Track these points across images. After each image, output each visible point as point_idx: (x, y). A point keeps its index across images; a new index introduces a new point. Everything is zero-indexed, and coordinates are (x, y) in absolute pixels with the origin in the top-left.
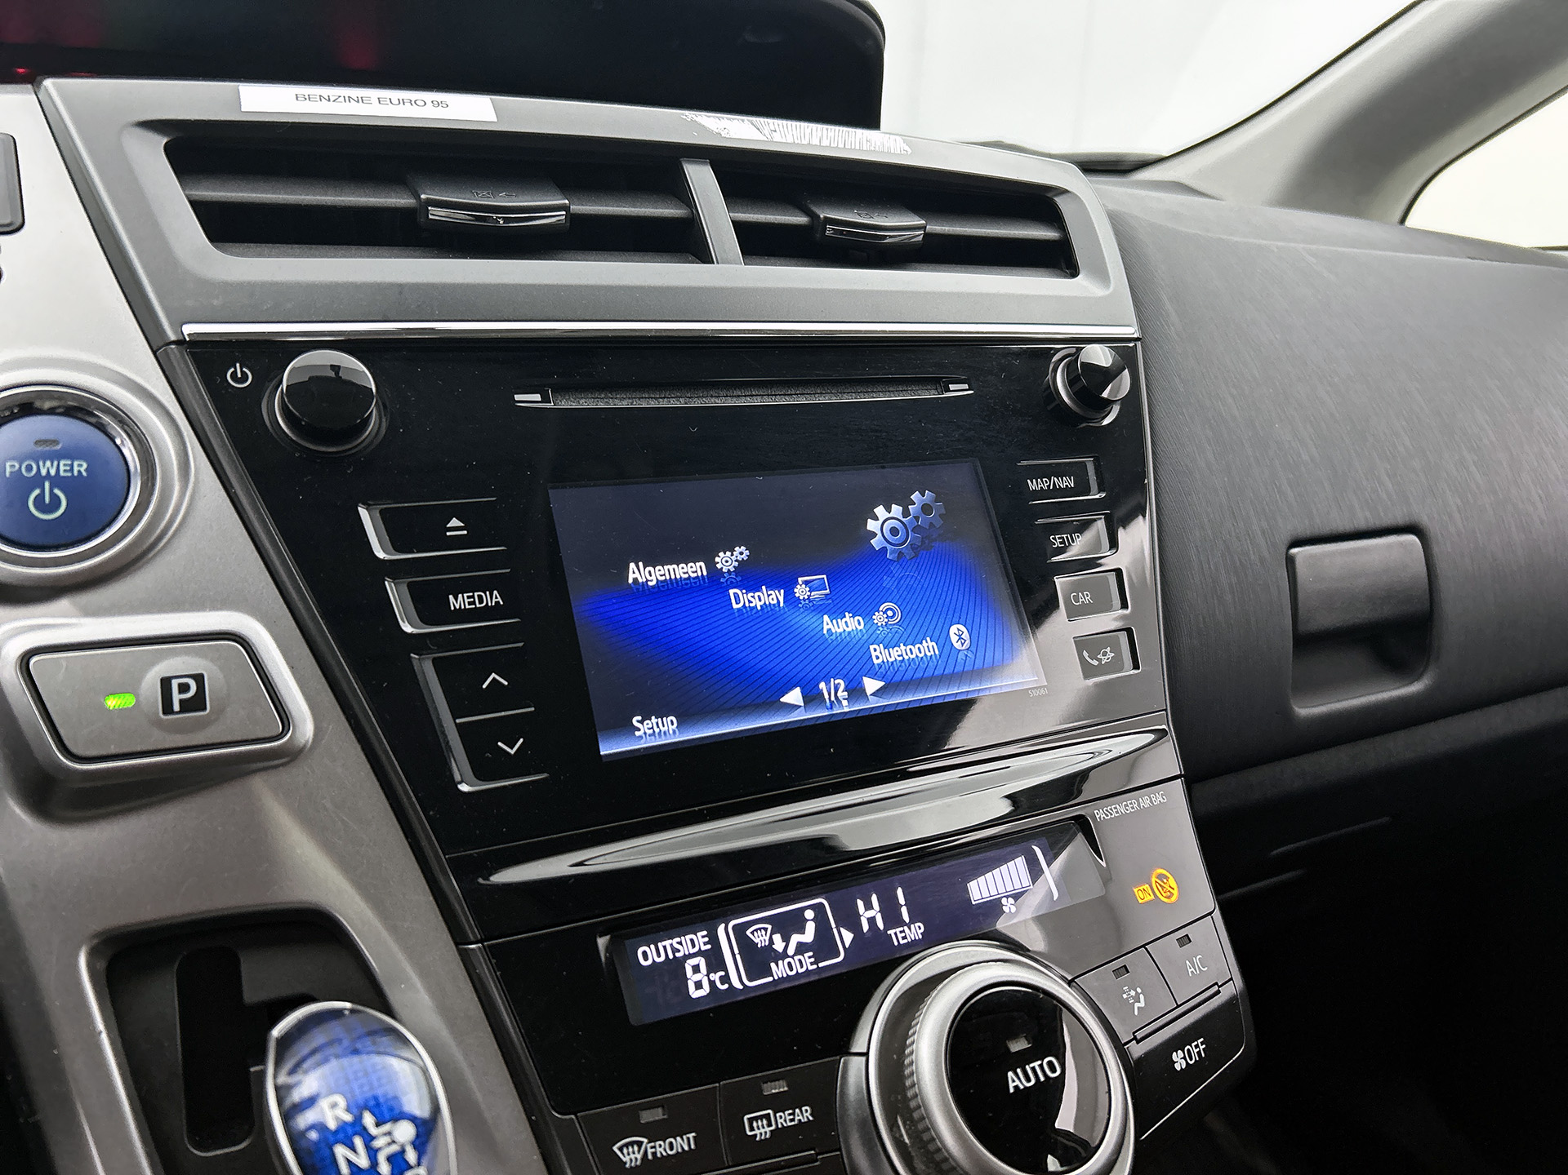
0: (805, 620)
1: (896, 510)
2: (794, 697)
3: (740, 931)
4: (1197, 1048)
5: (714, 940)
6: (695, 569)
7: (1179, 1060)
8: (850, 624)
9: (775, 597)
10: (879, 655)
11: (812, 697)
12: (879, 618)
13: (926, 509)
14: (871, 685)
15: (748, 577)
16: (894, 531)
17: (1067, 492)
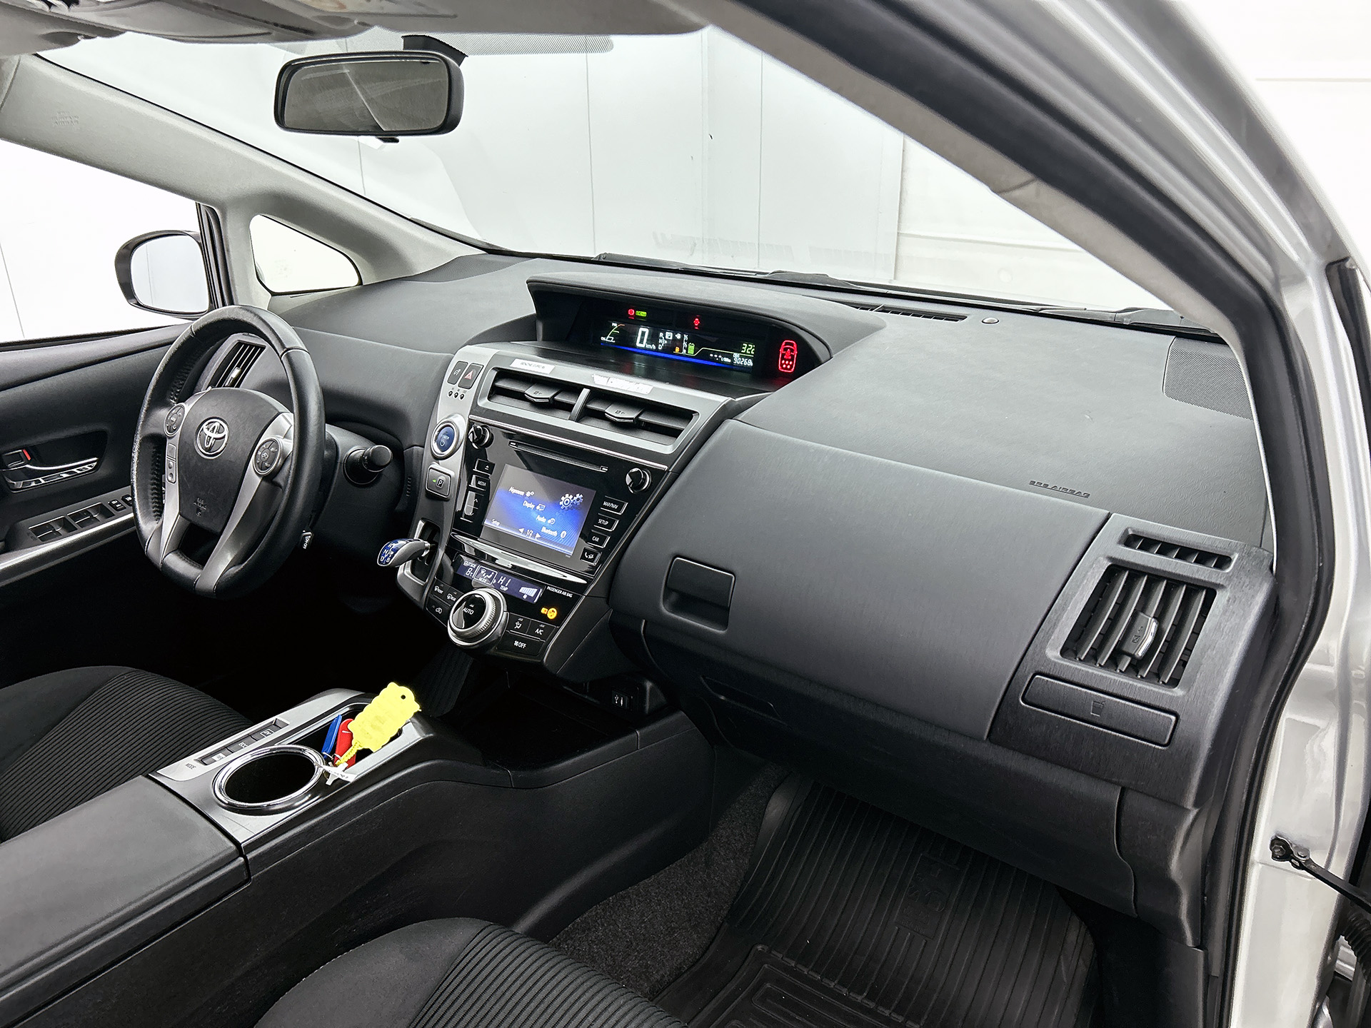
0: (534, 514)
1: (571, 497)
2: (522, 530)
3: (482, 568)
4: (523, 645)
5: (476, 568)
6: (522, 493)
7: (516, 643)
8: (543, 520)
9: (532, 506)
10: (544, 530)
11: (525, 532)
12: (549, 521)
13: (578, 499)
14: (538, 536)
15: (530, 500)
16: (567, 502)
17: (614, 509)
